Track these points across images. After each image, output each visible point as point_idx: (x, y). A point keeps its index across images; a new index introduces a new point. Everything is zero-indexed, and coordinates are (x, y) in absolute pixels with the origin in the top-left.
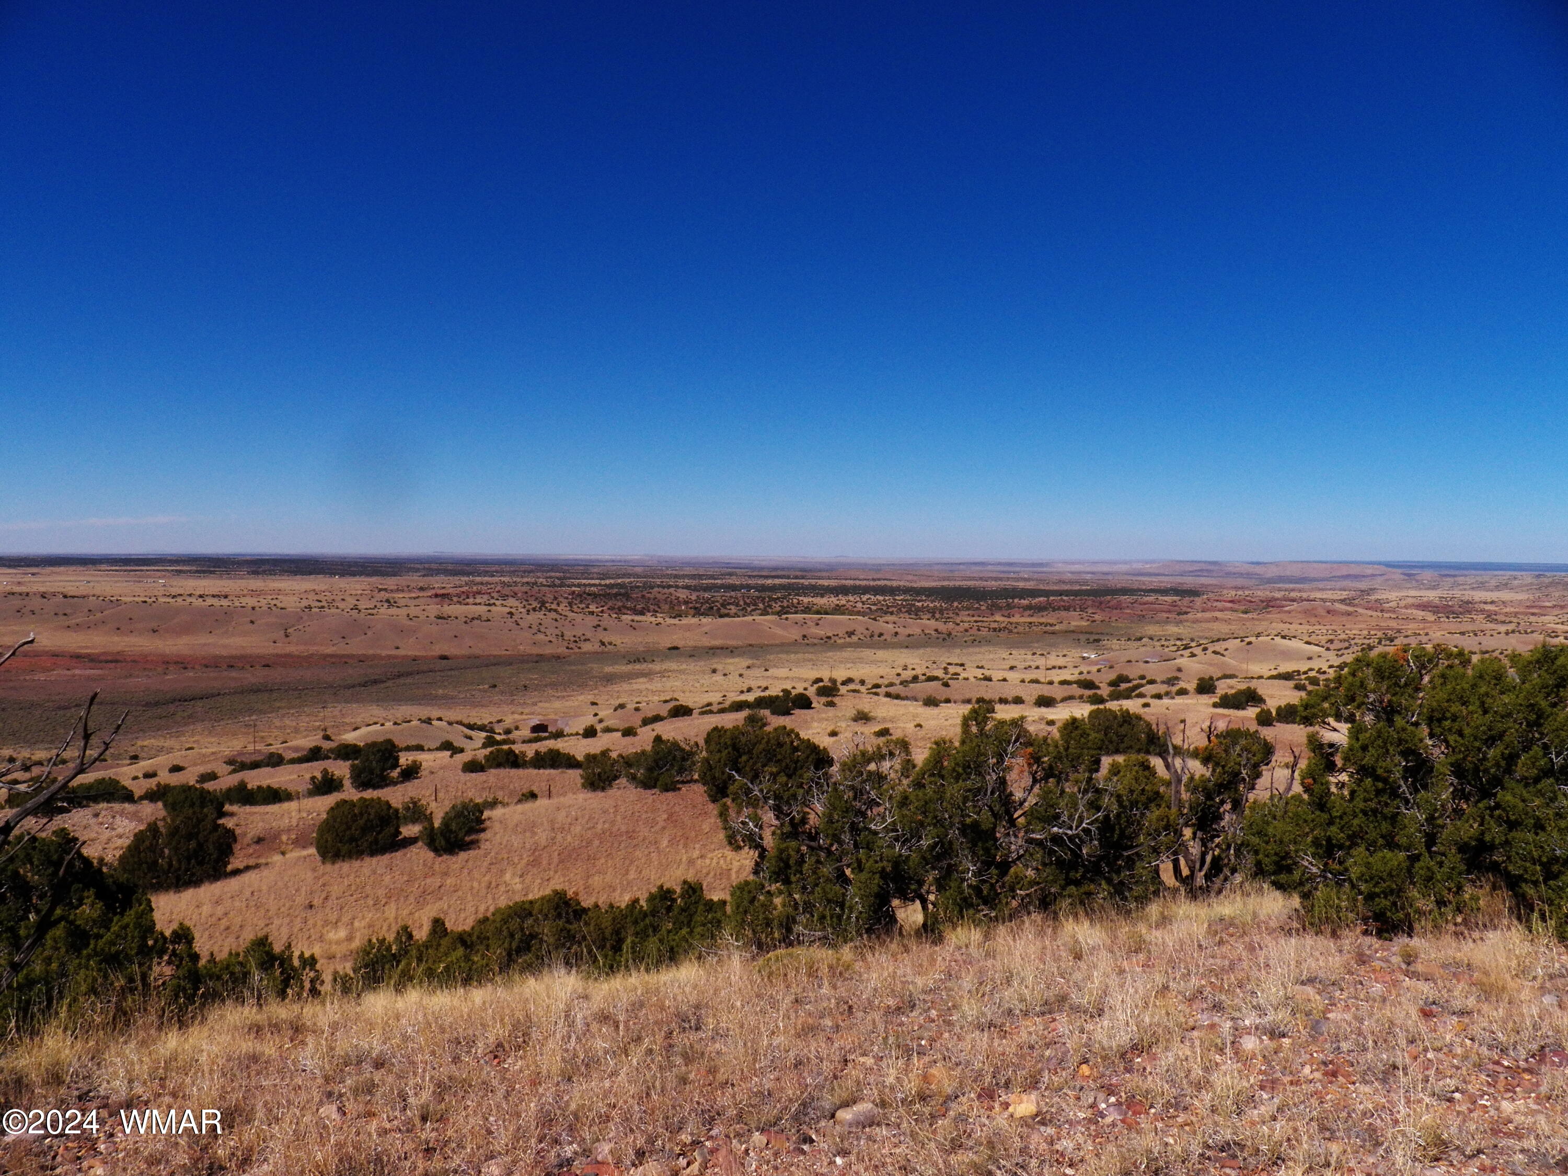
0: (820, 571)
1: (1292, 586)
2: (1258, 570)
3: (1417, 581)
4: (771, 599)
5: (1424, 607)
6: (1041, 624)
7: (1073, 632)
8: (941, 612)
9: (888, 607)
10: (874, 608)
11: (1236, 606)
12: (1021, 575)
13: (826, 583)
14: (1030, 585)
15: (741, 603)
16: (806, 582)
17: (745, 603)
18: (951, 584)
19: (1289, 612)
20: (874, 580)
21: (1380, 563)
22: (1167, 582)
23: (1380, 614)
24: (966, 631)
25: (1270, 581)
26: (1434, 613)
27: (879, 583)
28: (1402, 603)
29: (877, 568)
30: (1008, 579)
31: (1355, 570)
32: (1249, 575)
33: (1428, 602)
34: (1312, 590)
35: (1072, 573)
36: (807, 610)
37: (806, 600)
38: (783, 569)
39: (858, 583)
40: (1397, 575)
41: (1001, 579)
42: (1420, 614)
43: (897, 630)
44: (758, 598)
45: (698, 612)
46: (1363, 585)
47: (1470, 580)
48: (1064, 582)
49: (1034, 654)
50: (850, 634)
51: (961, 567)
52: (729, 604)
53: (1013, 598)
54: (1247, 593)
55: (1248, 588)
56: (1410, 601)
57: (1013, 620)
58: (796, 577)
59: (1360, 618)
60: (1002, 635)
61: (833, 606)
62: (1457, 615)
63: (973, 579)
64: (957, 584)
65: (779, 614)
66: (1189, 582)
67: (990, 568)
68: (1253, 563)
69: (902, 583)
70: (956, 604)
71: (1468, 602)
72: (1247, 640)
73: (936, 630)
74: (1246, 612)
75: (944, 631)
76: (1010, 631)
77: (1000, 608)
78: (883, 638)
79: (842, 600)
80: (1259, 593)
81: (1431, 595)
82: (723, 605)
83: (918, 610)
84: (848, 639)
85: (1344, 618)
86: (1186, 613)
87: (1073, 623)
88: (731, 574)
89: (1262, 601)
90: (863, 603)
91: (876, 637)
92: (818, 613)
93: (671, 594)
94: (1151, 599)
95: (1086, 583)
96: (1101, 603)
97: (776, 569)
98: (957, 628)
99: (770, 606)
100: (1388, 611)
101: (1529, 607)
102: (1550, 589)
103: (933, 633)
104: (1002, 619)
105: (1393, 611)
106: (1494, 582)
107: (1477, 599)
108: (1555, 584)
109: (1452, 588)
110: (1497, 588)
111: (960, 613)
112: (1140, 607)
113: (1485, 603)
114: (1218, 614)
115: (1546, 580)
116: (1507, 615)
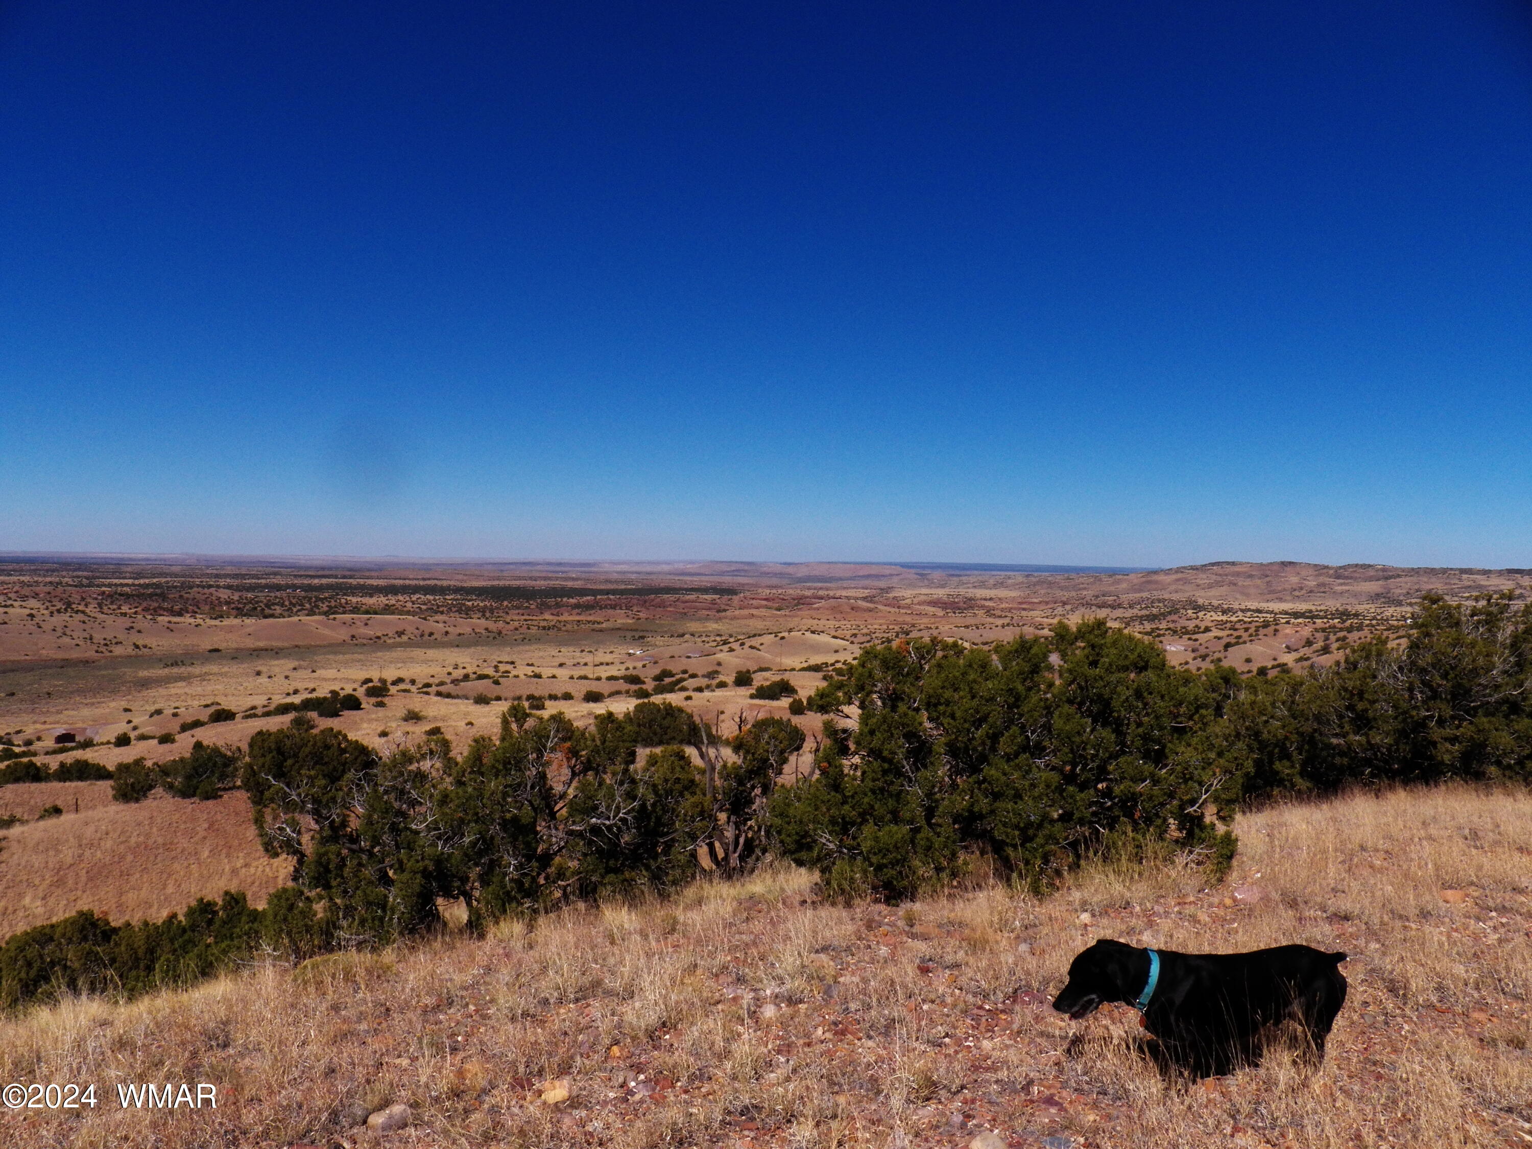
0: (369, 570)
1: (820, 585)
2: (790, 570)
3: (928, 580)
4: (318, 599)
5: (934, 603)
6: (589, 622)
7: (619, 629)
8: (492, 611)
9: (438, 607)
10: (424, 607)
11: (770, 604)
12: (568, 575)
13: (374, 582)
14: (578, 584)
15: (287, 603)
16: (353, 582)
17: (291, 603)
18: (502, 583)
19: (818, 609)
20: (424, 579)
21: (896, 564)
22: (706, 581)
23: (897, 610)
24: (516, 629)
25: (801, 580)
26: (944, 609)
27: (428, 582)
28: (916, 600)
29: (427, 567)
30: (557, 578)
31: (874, 570)
32: (781, 575)
33: (939, 599)
34: (838, 589)
35: (617, 573)
36: (356, 610)
37: (354, 600)
38: (330, 569)
39: (407, 582)
40: (911, 574)
41: (550, 579)
42: (931, 610)
43: (447, 629)
44: (304, 598)
45: (240, 613)
46: (882, 584)
47: (972, 579)
48: (610, 581)
49: (582, 651)
50: (400, 634)
51: (512, 567)
52: (274, 604)
53: (561, 597)
54: (778, 592)
55: (781, 587)
56: (922, 598)
57: (561, 618)
58: (344, 577)
59: (880, 614)
60: (551, 632)
61: (382, 606)
62: (962, 610)
63: (524, 578)
64: (507, 583)
65: (326, 614)
66: (728, 581)
67: (539, 567)
68: (785, 564)
69: (452, 583)
70: (505, 603)
71: (971, 599)
72: (780, 635)
73: (487, 629)
74: (779, 609)
75: (495, 630)
76: (559, 629)
77: (549, 607)
78: (433, 637)
79: (392, 600)
80: (791, 592)
81: (940, 593)
82: (268, 606)
83: (469, 609)
84: (398, 639)
85: (866, 615)
86: (725, 610)
87: (620, 621)
88: (275, 574)
89: (794, 599)
90: (413, 603)
91: (426, 637)
92: (367, 612)
93: (211, 594)
94: (692, 597)
95: (630, 582)
96: (645, 602)
97: (323, 569)
98: (507, 627)
99: (317, 606)
100: (904, 608)
101: (1020, 603)
102: (1038, 587)
103: (483, 632)
104: (551, 617)
105: (909, 607)
106: (992, 581)
107: (978, 596)
108: (1040, 583)
109: (957, 586)
110: (995, 586)
111: (510, 612)
112: (683, 605)
113: (985, 599)
114: (754, 612)
115: (1034, 579)
116: (1002, 610)
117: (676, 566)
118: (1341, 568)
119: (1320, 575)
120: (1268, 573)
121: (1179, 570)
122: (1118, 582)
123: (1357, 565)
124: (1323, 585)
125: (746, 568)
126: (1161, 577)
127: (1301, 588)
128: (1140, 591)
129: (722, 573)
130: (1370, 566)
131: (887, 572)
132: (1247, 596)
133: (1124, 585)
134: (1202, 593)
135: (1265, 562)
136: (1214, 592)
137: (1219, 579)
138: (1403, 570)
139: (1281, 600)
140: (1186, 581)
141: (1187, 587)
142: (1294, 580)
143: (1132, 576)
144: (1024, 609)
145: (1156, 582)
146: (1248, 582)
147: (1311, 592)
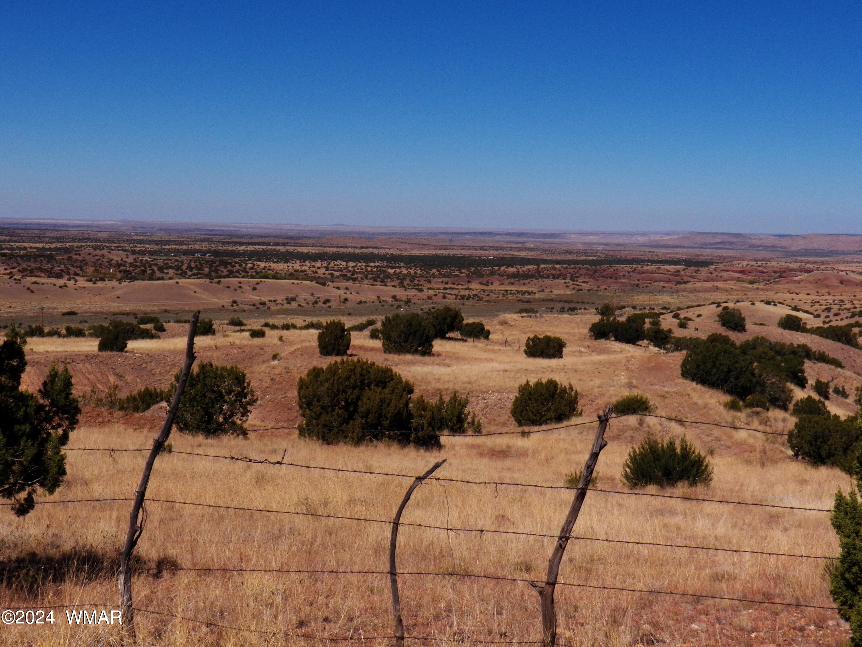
0: (307, 239)
1: (813, 258)
2: (785, 242)
4: (225, 264)
6: (518, 292)
7: (552, 300)
8: (412, 279)
9: (354, 273)
10: (336, 273)
11: (744, 277)
12: (527, 245)
15: (185, 267)
17: (189, 267)
19: (799, 282)
22: (682, 254)
24: (430, 298)
25: (794, 254)
27: (361, 251)
29: (371, 236)
30: (511, 248)
32: (773, 248)
34: (832, 262)
35: (582, 244)
36: (257, 274)
37: (263, 265)
39: (338, 250)
41: (503, 249)
45: (128, 276)
48: (570, 252)
50: (289, 301)
51: (467, 237)
52: (169, 268)
53: (502, 266)
54: (760, 263)
55: (767, 260)
57: (489, 286)
58: (276, 244)
60: (468, 301)
61: (290, 271)
63: (470, 248)
64: (450, 252)
66: (707, 253)
67: (498, 238)
68: (781, 236)
69: (387, 251)
70: (434, 271)
73: (394, 297)
74: (752, 282)
76: (481, 299)
77: (481, 276)
78: (328, 304)
79: (306, 266)
80: (774, 264)
82: (161, 270)
83: (388, 276)
84: (286, 306)
86: (685, 283)
87: (556, 292)
89: (775, 272)
90: (328, 269)
91: (321, 304)
92: (268, 277)
94: (653, 267)
95: (594, 253)
96: (596, 272)
98: (419, 294)
103: (390, 300)
104: (479, 287)
111: (433, 280)
112: (639, 276)
114: (720, 284)
117: (653, 237)
125: (735, 240)
129: (703, 246)
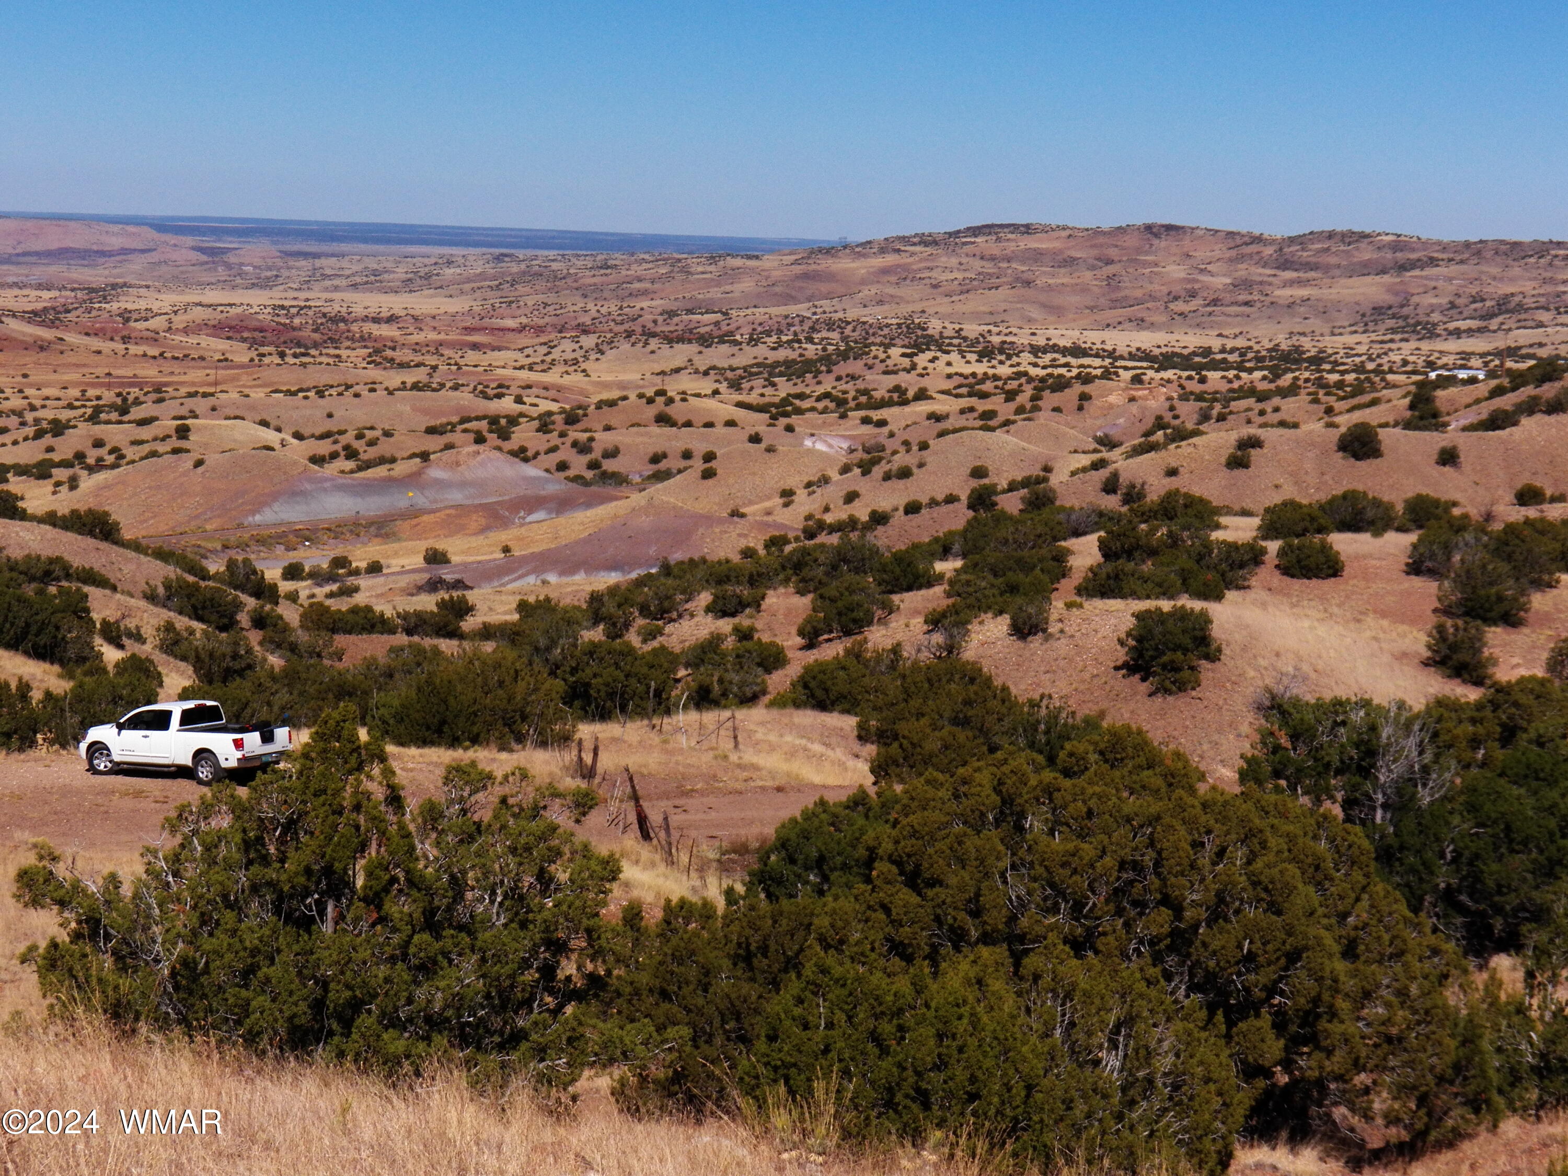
3: (229, 266)
5: (230, 329)
23: (119, 347)
26: (253, 343)
28: (180, 321)
42: (215, 345)
46: (96, 276)
47: (350, 266)
56: (198, 314)
59: (68, 357)
71: (337, 319)
81: (254, 302)
101: (468, 330)
102: (521, 289)
105: (153, 338)
106: (401, 272)
107: (358, 310)
108: (531, 276)
109: (307, 284)
110: (408, 285)
113: (376, 320)
115: (515, 268)
116: (416, 348)
118: (1292, 240)
119: (1241, 258)
120: (1113, 253)
121: (888, 246)
122: (733, 275)
123: (1331, 235)
124: (1246, 284)
126: (843, 264)
127: (1193, 294)
128: (790, 299)
130: (1363, 236)
131: (116, 242)
132: (1057, 312)
133: (746, 285)
134: (943, 305)
135: (1106, 225)
136: (976, 302)
137: (989, 267)
138: (1444, 248)
139: (1140, 323)
140: (904, 275)
141: (908, 291)
142: (1176, 271)
143: (769, 262)
144: (475, 346)
145: (831, 277)
146: (1063, 277)
147: (1215, 302)
